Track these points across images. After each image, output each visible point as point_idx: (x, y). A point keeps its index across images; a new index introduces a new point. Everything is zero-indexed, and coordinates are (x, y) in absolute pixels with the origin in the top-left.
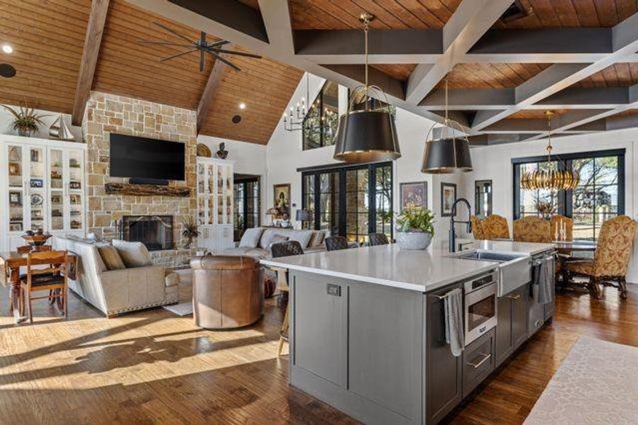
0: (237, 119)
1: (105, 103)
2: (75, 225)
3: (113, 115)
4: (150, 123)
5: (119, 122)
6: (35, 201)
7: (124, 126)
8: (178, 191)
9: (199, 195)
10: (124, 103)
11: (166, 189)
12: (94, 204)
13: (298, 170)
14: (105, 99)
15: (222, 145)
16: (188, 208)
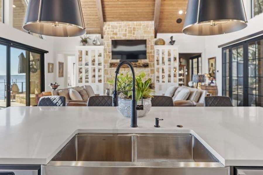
0: (179, 21)
1: (110, 26)
2: (100, 81)
3: (114, 31)
4: (130, 32)
5: (116, 34)
6: (87, 71)
7: (118, 36)
8: (141, 65)
9: (156, 66)
10: (118, 25)
11: (136, 64)
12: (106, 72)
13: (219, 47)
14: (111, 25)
15: (172, 38)
16: (149, 74)
